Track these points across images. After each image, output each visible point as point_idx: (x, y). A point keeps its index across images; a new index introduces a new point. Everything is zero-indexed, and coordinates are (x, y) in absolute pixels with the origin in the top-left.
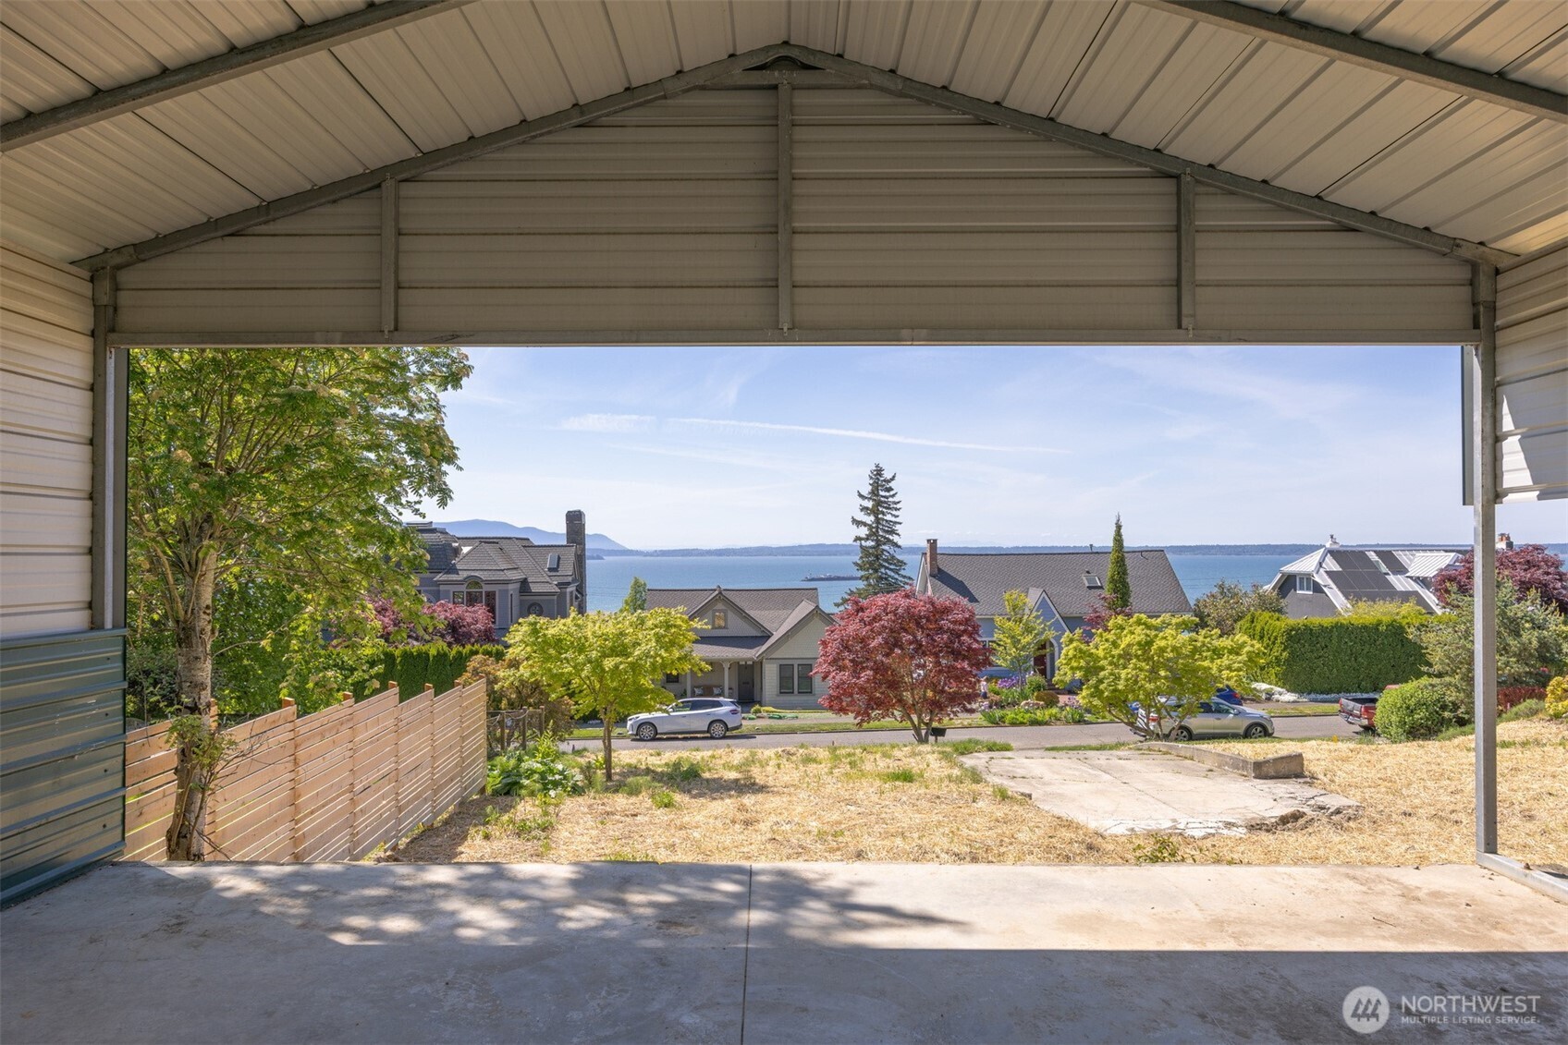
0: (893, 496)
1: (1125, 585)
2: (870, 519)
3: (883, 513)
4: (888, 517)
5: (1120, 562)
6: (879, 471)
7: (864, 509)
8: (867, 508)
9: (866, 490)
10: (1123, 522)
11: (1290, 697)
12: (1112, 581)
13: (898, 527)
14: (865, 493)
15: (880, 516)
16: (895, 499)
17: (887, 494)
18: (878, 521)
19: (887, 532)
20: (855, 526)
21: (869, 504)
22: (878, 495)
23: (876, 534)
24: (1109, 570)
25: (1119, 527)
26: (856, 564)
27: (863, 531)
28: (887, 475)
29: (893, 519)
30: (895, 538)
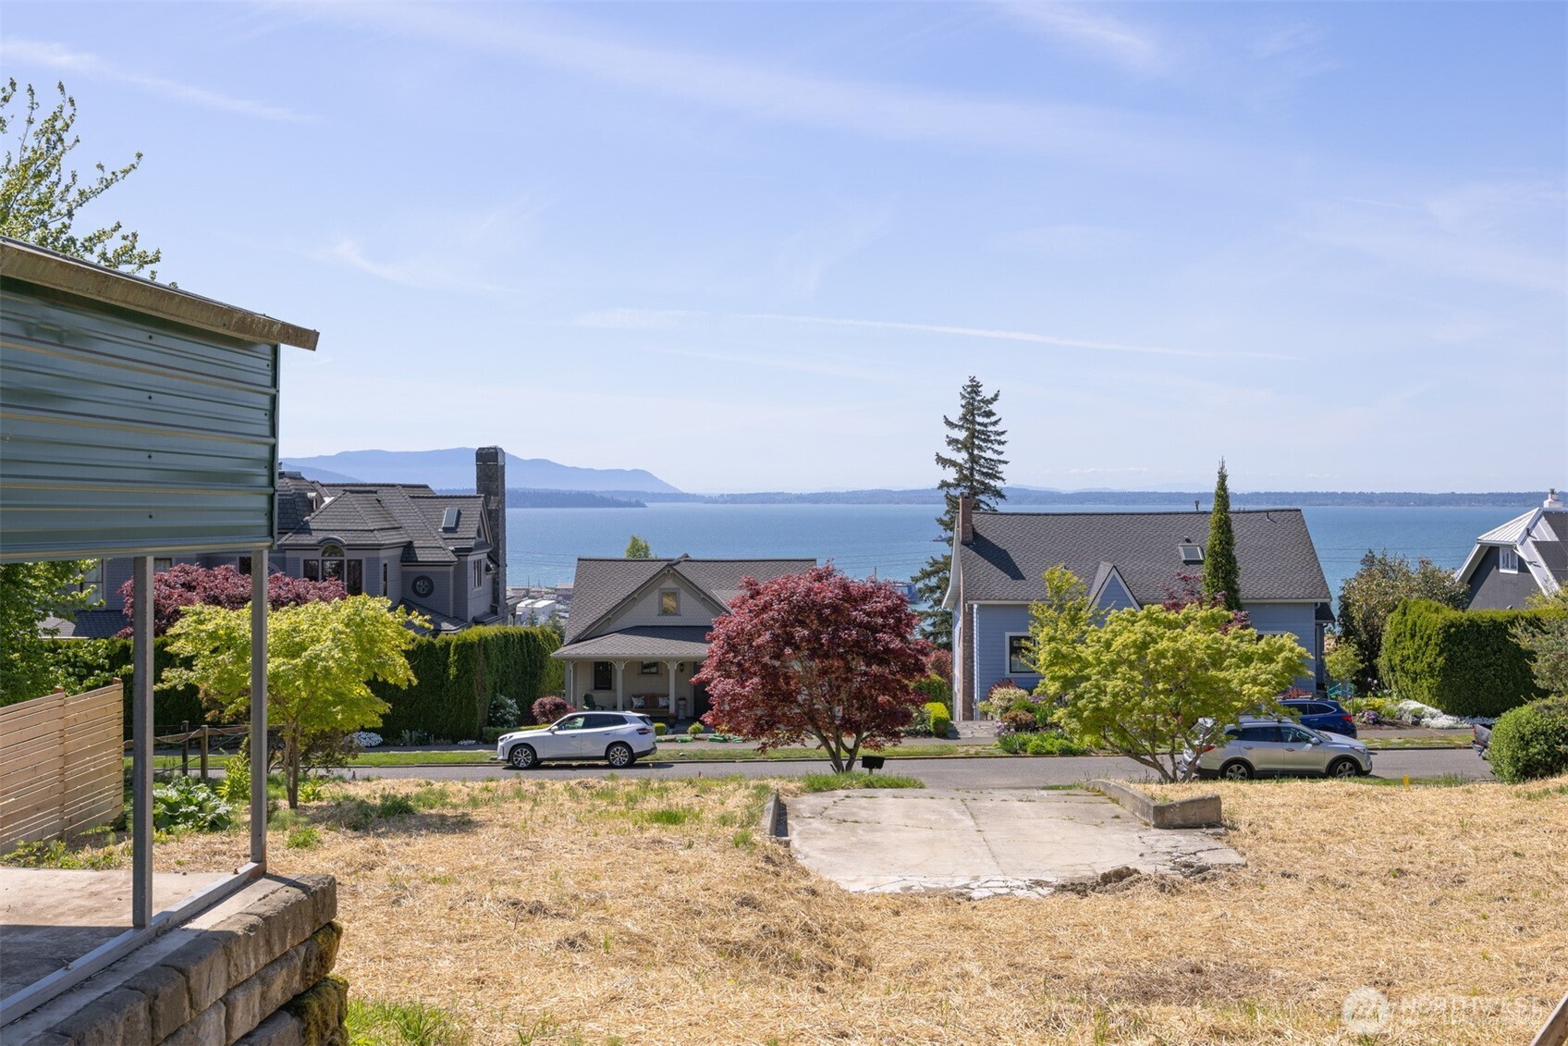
0: (995, 423)
1: (1230, 559)
2: (961, 457)
3: (980, 448)
4: (989, 454)
5: (1225, 527)
6: (974, 388)
7: (952, 442)
8: (956, 441)
9: (956, 414)
10: (1228, 471)
11: (1445, 720)
12: (1213, 554)
13: (1001, 467)
14: (955, 419)
15: (976, 452)
16: (998, 428)
17: (985, 420)
18: (974, 459)
19: (986, 475)
20: (940, 466)
21: (961, 435)
22: (973, 422)
23: (970, 478)
24: (1209, 537)
25: (1223, 478)
26: (941, 521)
27: (951, 475)
28: (986, 392)
29: (995, 457)
30: (998, 484)
